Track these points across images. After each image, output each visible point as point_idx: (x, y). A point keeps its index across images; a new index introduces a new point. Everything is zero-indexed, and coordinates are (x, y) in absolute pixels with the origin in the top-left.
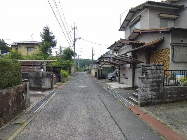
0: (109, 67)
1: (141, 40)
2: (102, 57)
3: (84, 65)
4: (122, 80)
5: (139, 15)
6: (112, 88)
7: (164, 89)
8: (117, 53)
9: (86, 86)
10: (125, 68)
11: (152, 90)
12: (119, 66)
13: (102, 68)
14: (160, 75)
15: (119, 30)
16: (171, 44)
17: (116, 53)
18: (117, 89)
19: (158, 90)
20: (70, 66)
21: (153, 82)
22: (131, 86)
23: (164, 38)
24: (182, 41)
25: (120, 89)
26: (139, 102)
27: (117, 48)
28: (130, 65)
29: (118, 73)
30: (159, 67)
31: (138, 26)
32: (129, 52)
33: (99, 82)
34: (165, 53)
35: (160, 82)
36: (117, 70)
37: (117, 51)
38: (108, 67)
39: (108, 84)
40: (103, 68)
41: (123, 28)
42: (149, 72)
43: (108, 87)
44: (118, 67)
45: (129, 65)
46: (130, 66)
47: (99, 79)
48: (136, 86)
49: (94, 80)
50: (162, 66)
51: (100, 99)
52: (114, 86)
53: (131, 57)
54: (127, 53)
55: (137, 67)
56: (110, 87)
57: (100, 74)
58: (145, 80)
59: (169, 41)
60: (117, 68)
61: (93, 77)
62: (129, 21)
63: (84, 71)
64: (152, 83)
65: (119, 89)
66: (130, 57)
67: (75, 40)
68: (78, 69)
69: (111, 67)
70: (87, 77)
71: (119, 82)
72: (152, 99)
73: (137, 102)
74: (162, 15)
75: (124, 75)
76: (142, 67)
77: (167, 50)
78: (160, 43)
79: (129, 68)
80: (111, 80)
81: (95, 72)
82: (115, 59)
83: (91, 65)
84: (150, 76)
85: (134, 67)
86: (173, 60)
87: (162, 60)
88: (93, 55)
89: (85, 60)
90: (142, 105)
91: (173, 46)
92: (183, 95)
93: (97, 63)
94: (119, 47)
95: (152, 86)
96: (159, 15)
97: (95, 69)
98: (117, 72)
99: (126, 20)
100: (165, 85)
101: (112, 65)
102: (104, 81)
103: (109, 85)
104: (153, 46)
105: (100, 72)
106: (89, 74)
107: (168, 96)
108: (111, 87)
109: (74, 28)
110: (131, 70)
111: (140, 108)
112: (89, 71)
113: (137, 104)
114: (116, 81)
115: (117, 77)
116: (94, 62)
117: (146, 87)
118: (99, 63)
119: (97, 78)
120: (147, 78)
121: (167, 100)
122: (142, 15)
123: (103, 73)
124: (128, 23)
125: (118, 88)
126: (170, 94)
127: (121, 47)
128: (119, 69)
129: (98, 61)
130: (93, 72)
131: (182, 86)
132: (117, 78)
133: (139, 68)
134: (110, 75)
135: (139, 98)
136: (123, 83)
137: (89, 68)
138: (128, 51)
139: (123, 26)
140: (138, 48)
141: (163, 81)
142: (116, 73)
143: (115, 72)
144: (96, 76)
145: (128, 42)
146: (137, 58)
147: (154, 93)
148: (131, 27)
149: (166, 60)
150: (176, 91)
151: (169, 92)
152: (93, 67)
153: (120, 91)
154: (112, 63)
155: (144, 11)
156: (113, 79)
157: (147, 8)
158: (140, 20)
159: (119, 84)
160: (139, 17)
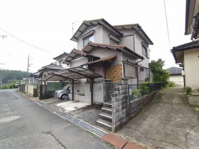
0: (56, 81)
1: (96, 54)
2: (45, 69)
3: (9, 78)
4: (77, 97)
5: (93, 29)
7: (130, 104)
8: (69, 65)
10: (80, 83)
12: (73, 80)
13: (46, 84)
14: (126, 91)
17: (68, 65)
22: (90, 104)
23: (116, 55)
24: (127, 60)
26: (114, 127)
27: (69, 59)
28: (86, 79)
29: (71, 89)
31: (92, 40)
34: (118, 68)
35: (127, 97)
36: (69, 85)
40: (48, 83)
41: (75, 38)
42: (120, 87)
43: (61, 111)
44: (71, 82)
46: (87, 81)
47: (41, 98)
48: (94, 104)
49: (31, 101)
50: (127, 81)
51: (54, 139)
52: (68, 106)
54: (84, 65)
55: (94, 82)
57: (44, 92)
59: (121, 59)
60: (68, 83)
61: (30, 96)
62: (82, 32)
63: (11, 88)
64: (123, 99)
69: (59, 81)
71: (73, 100)
72: (123, 118)
74: (111, 36)
75: (78, 91)
76: (104, 81)
77: (120, 66)
78: (114, 59)
79: (86, 83)
80: (62, 99)
81: (34, 89)
83: (24, 79)
84: (121, 92)
86: (124, 75)
87: (116, 75)
88: (29, 65)
89: (12, 71)
91: (124, 63)
92: (139, 107)
93: (36, 77)
94: (72, 58)
96: (109, 35)
97: (32, 84)
98: (69, 87)
99: (78, 30)
101: (62, 79)
102: (50, 101)
105: (44, 89)
106: (20, 93)
110: (88, 86)
112: (22, 89)
113: (110, 130)
114: (68, 99)
115: (69, 94)
116: (32, 75)
118: (41, 76)
119: (38, 98)
120: (119, 94)
123: (49, 90)
124: (80, 35)
126: (134, 108)
127: (74, 58)
128: (73, 83)
129: (38, 74)
130: (30, 89)
132: (70, 96)
133: (97, 83)
134: (59, 92)
135: (114, 121)
136: (78, 101)
137: (22, 83)
139: (75, 36)
143: (66, 88)
144: (35, 95)
147: (124, 110)
148: (84, 39)
149: (119, 75)
150: (136, 105)
151: (133, 106)
152: (30, 81)
154: (63, 77)
155: (98, 27)
156: (64, 97)
157: (101, 25)
158: (94, 35)
159: (74, 102)
160: (93, 31)
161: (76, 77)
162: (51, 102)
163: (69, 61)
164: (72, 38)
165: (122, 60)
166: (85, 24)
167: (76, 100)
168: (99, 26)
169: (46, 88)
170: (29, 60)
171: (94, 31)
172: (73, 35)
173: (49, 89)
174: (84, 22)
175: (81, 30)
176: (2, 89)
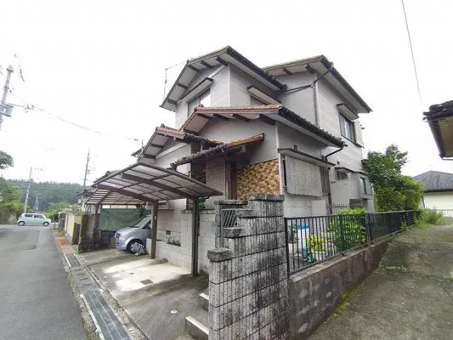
0: (129, 207)
5: (208, 77)
6: (113, 294)
7: (290, 284)
10: (171, 210)
12: (156, 203)
15: (162, 106)
16: (279, 150)
19: (275, 298)
21: (260, 268)
22: (187, 271)
23: (263, 134)
27: (152, 151)
28: (185, 200)
30: (271, 206)
31: (207, 102)
32: (184, 160)
34: (268, 171)
35: (279, 261)
37: (152, 159)
41: (171, 103)
43: (101, 290)
45: (182, 202)
46: (187, 206)
47: (84, 249)
52: (130, 276)
54: (178, 163)
55: (204, 209)
57: (91, 233)
59: (275, 143)
62: (186, 87)
69: (135, 207)
70: (35, 247)
71: (153, 257)
74: (253, 90)
75: (168, 232)
77: (272, 163)
78: (256, 146)
79: (183, 212)
81: (75, 224)
85: (196, 207)
86: (286, 189)
88: (87, 172)
91: (283, 156)
92: (329, 294)
94: (159, 149)
96: (248, 88)
98: (149, 222)
99: (177, 83)
101: (138, 201)
103: (108, 278)
104: (244, 150)
107: (304, 310)
109: (10, 71)
110: (189, 216)
115: (148, 239)
119: (77, 246)
121: (302, 329)
122: (215, 78)
124: (183, 94)
125: (142, 285)
126: (307, 301)
127: (163, 148)
128: (156, 212)
132: (149, 242)
133: (209, 212)
136: (165, 261)
139: (171, 98)
141: (284, 257)
142: (146, 227)
145: (181, 134)
147: (266, 312)
148: (189, 103)
149: (271, 188)
151: (303, 293)
155: (219, 69)
156: (135, 247)
157: (226, 64)
158: (212, 89)
160: (209, 82)
161: (163, 196)
162: (106, 257)
163: (153, 157)
164: (164, 102)
165: (278, 147)
166: (191, 67)
167: (162, 258)
168: (223, 66)
169: (97, 224)
171: (211, 80)
172: (166, 96)
173: (104, 227)
174: (188, 62)
175: (185, 82)
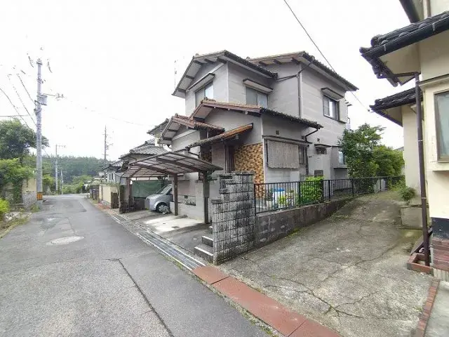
0: (151, 179)
1: (218, 123)
2: (132, 155)
3: (76, 173)
4: (183, 208)
5: (211, 72)
6: (157, 233)
7: (256, 218)
8: (170, 146)
9: (78, 238)
10: (188, 181)
11: (238, 225)
12: (175, 176)
13: (131, 183)
14: (248, 195)
15: (173, 94)
16: (263, 136)
17: (168, 146)
18: (170, 232)
19: (247, 224)
20: (21, 179)
21: (238, 208)
22: (202, 221)
23: (252, 124)
24: (277, 133)
25: (178, 230)
26: (214, 255)
27: (169, 134)
28: (197, 173)
29: (173, 192)
30: (245, 178)
31: (210, 93)
32: (195, 145)
33: (123, 220)
34: (256, 151)
35: (249, 206)
36: (171, 186)
37: (169, 140)
38: (148, 179)
39: (149, 222)
40: (134, 182)
41: (181, 91)
42: (230, 188)
43: (148, 232)
44: (173, 179)
45: (195, 175)
46: (199, 177)
47: (123, 211)
49: (107, 216)
50: (250, 176)
51: (121, 268)
52: (164, 225)
53: (198, 156)
55: (211, 179)
56: (153, 229)
57: (127, 199)
58: (223, 206)
59: (260, 132)
60: (170, 182)
61: (105, 207)
62: (193, 79)
63: (78, 192)
64: (237, 210)
65: (176, 233)
66: (196, 157)
67: (41, 99)
68: (55, 187)
69: (157, 179)
70: (85, 211)
71: (176, 214)
72: (238, 243)
73: (211, 255)
74: (248, 82)
75: (186, 197)
76: (219, 178)
77: (259, 146)
78: (247, 133)
79: (197, 182)
80: (158, 212)
81: (112, 193)
82: (165, 161)
83: (101, 174)
84: (231, 196)
85: (206, 178)
86: (267, 164)
88: (106, 147)
89: (80, 159)
90: (221, 260)
91: (266, 140)
92: (283, 226)
93: (118, 169)
94: (174, 133)
95: (236, 218)
96: (244, 81)
97: (111, 185)
98: (171, 190)
99: (186, 76)
100: (257, 211)
101: (159, 174)
102: (137, 215)
103: (150, 226)
104: (237, 138)
105: (127, 194)
106: (91, 201)
107: (264, 232)
108: (156, 230)
109: (39, 64)
110: (201, 185)
111: (218, 267)
112: (94, 192)
113: (210, 260)
114: (169, 213)
115: (171, 203)
116: (111, 167)
117: (227, 220)
118: (124, 169)
119: (118, 210)
120: (227, 200)
121: (262, 240)
122: (216, 73)
123: (136, 196)
124: (191, 84)
125: (173, 229)
126: (266, 228)
127: (177, 132)
128: (176, 184)
129: (121, 165)
130: (106, 194)
131: (281, 211)
132: (172, 205)
134: (154, 200)
135: (215, 245)
136: (185, 217)
137: (95, 183)
138: (193, 143)
139: (181, 87)
140: (212, 138)
141: (253, 205)
142: (169, 193)
143: (166, 190)
144: (114, 206)
145: (192, 124)
146: (210, 160)
147: (241, 230)
148: (197, 92)
149: (258, 164)
150: (273, 222)
151: (264, 223)
152: (108, 179)
153: (176, 236)
154: (159, 170)
155: (219, 66)
156: (161, 208)
157: (225, 62)
158: (214, 83)
159: (177, 218)
160: (211, 77)
161: (180, 170)
162: (139, 216)
163: (170, 139)
164: (175, 91)
165: (262, 134)
166: (196, 62)
167: (182, 214)
168: (222, 64)
169: (131, 192)
170: (106, 137)
171: (214, 75)
172: (176, 87)
173: (136, 194)
174: (193, 58)
175: (192, 74)
176: (64, 193)
